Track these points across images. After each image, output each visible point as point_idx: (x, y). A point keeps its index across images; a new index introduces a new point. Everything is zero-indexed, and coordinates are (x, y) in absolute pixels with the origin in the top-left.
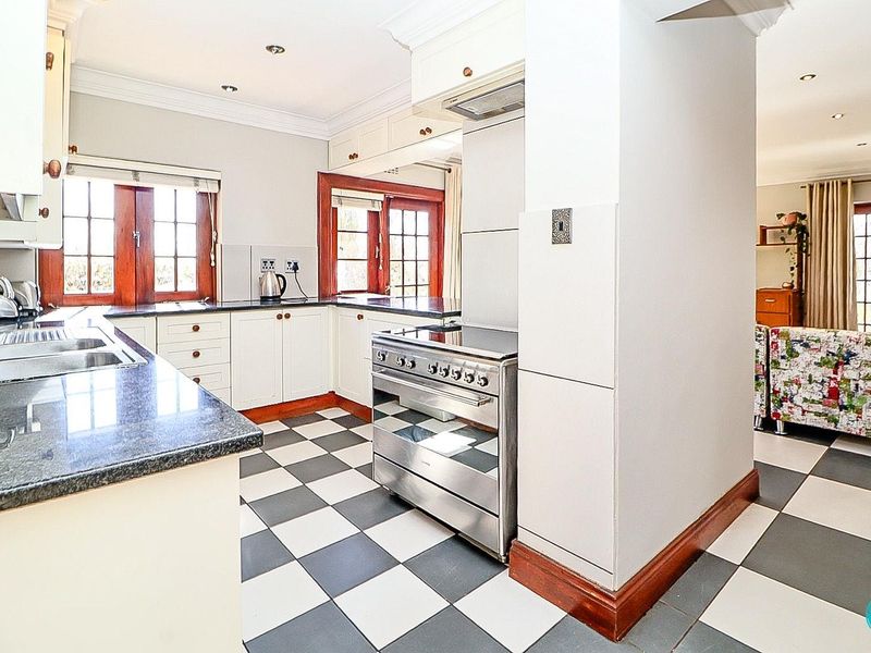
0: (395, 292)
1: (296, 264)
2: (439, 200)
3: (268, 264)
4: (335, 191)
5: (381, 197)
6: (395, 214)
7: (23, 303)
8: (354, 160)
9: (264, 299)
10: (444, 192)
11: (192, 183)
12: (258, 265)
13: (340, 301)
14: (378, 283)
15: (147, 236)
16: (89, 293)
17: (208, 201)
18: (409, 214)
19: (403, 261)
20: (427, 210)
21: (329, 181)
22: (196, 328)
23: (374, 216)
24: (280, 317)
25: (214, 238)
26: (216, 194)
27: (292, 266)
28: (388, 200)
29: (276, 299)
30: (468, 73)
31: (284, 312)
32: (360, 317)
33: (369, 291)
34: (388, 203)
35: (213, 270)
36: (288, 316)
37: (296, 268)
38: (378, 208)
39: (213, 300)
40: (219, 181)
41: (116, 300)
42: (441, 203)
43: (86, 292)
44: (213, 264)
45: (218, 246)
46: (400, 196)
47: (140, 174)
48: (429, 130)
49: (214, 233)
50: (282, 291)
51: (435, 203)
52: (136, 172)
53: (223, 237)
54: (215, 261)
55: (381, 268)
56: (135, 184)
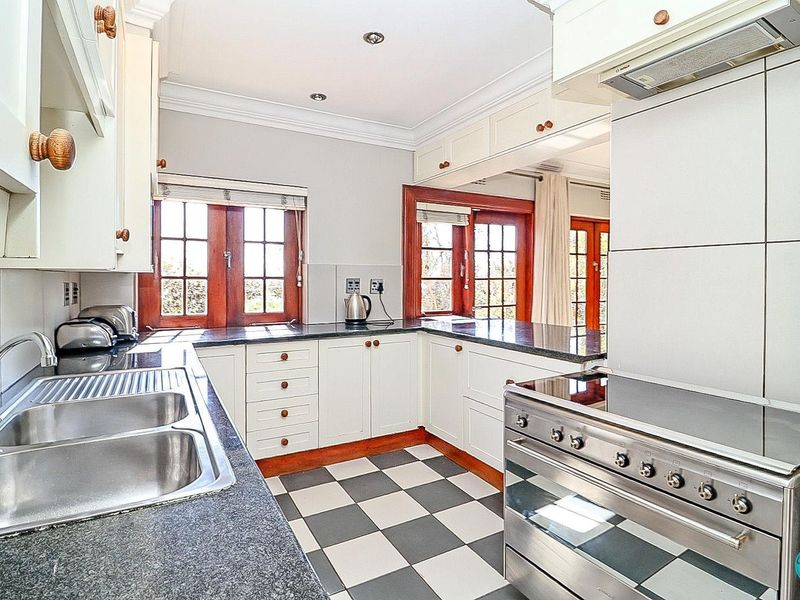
0: (480, 313)
1: (381, 284)
2: (529, 211)
3: (353, 284)
4: (420, 205)
5: (468, 211)
6: (480, 229)
7: (119, 329)
8: (445, 169)
9: (349, 323)
10: (534, 202)
11: (280, 200)
12: (343, 285)
13: (424, 324)
14: (462, 305)
15: (238, 257)
16: (185, 314)
17: (295, 220)
18: (495, 229)
19: (489, 279)
20: (513, 224)
21: (414, 194)
22: (285, 357)
23: (459, 231)
24: (368, 345)
25: (300, 258)
26: (302, 212)
27: (377, 286)
28: (475, 213)
29: (362, 323)
30: (662, 19)
31: (373, 339)
32: (459, 349)
33: (454, 313)
34: (475, 217)
35: (299, 291)
36: (377, 343)
37: (380, 289)
38: (465, 223)
39: (299, 323)
40: (306, 198)
41: (208, 323)
42: (530, 215)
43: (182, 314)
44: (299, 285)
45: (305, 266)
46: (487, 209)
47: (231, 193)
48: (549, 124)
49: (301, 253)
50: (368, 313)
51: (523, 215)
52: (227, 191)
53: (310, 256)
54: (302, 281)
55: (466, 287)
56: (225, 203)
